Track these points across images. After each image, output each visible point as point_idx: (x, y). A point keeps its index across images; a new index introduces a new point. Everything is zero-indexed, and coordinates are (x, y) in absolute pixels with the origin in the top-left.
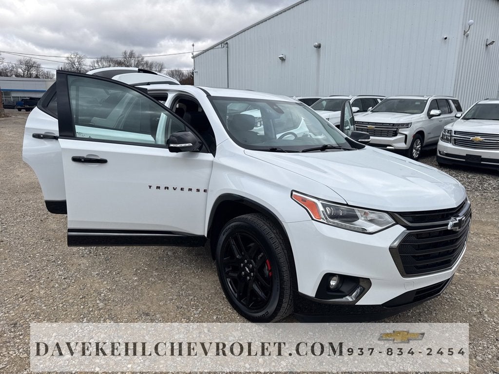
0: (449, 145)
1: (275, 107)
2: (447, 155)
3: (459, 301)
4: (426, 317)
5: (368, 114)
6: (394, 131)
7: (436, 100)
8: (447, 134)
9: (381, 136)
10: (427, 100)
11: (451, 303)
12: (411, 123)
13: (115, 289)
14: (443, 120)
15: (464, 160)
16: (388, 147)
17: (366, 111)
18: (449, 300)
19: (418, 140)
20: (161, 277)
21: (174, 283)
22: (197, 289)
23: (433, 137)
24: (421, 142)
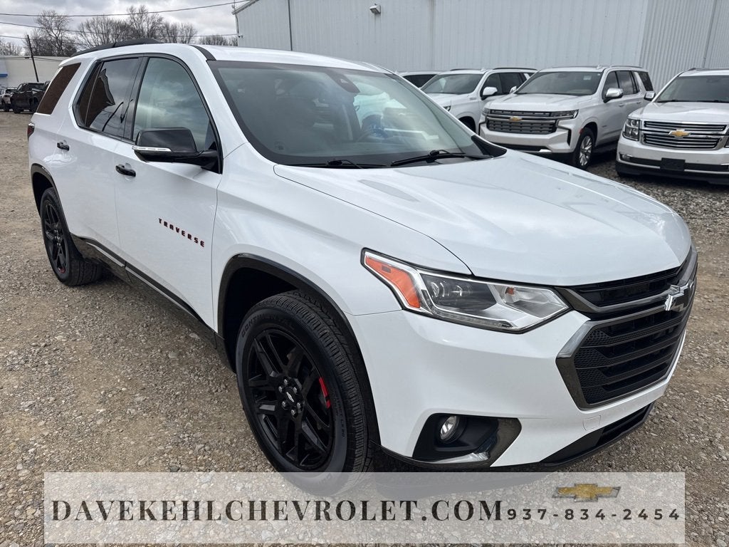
0: (636, 144)
1: (343, 81)
2: (632, 159)
3: (674, 421)
4: (620, 459)
5: (510, 98)
6: (551, 124)
7: (615, 72)
8: (632, 126)
9: (531, 132)
10: (602, 73)
11: (661, 427)
12: (578, 110)
13: (57, 436)
14: (626, 104)
15: (659, 168)
16: (542, 151)
17: (507, 93)
18: (656, 420)
19: (588, 137)
20: (150, 404)
21: (171, 416)
22: (212, 427)
23: (611, 132)
24: (591, 141)
